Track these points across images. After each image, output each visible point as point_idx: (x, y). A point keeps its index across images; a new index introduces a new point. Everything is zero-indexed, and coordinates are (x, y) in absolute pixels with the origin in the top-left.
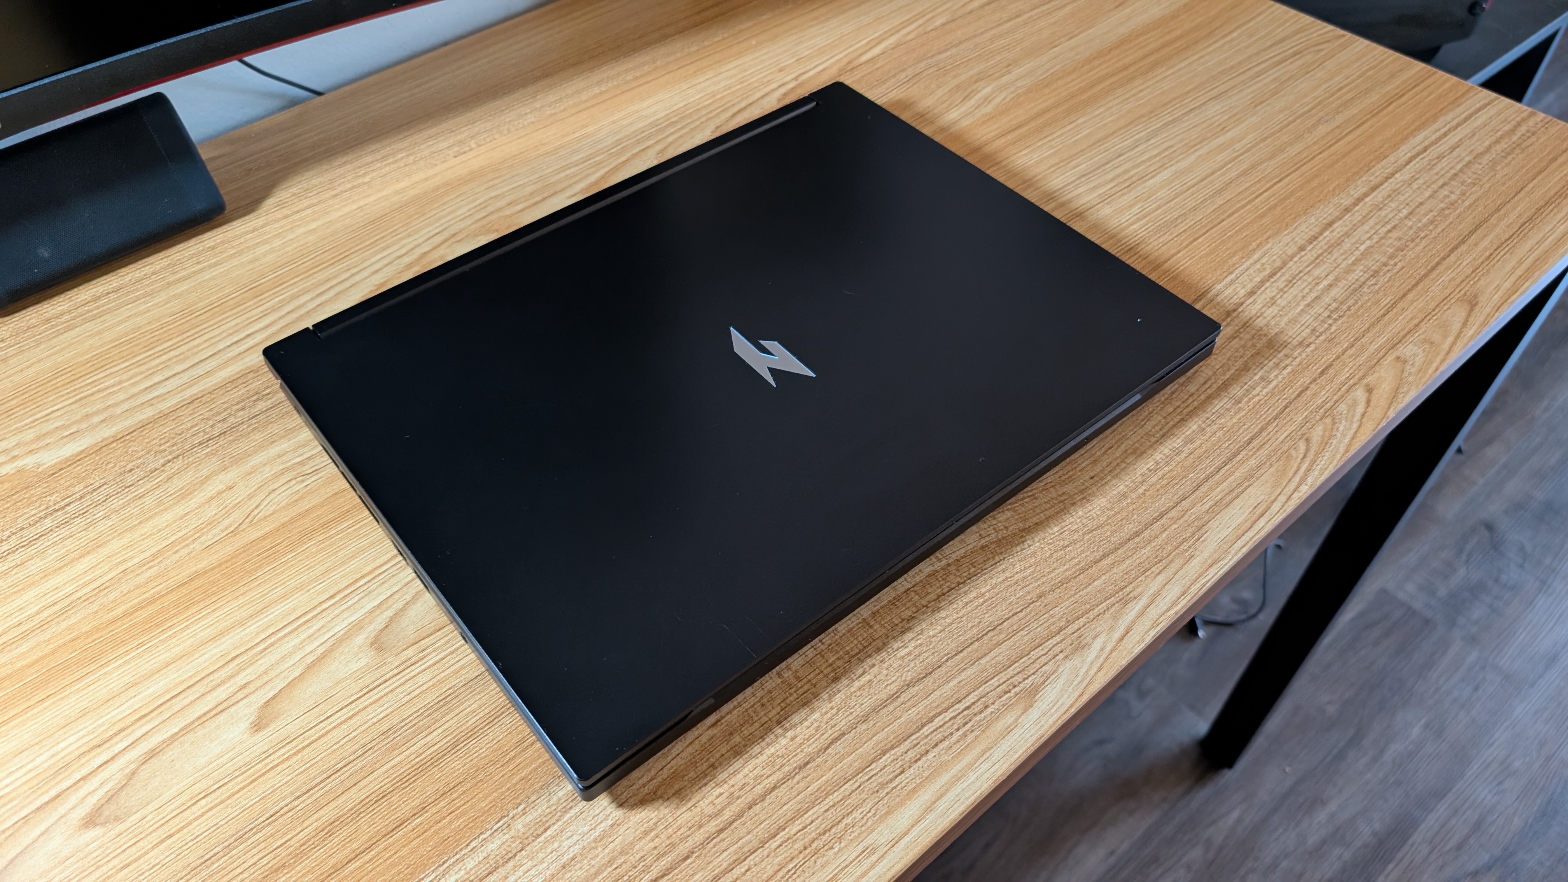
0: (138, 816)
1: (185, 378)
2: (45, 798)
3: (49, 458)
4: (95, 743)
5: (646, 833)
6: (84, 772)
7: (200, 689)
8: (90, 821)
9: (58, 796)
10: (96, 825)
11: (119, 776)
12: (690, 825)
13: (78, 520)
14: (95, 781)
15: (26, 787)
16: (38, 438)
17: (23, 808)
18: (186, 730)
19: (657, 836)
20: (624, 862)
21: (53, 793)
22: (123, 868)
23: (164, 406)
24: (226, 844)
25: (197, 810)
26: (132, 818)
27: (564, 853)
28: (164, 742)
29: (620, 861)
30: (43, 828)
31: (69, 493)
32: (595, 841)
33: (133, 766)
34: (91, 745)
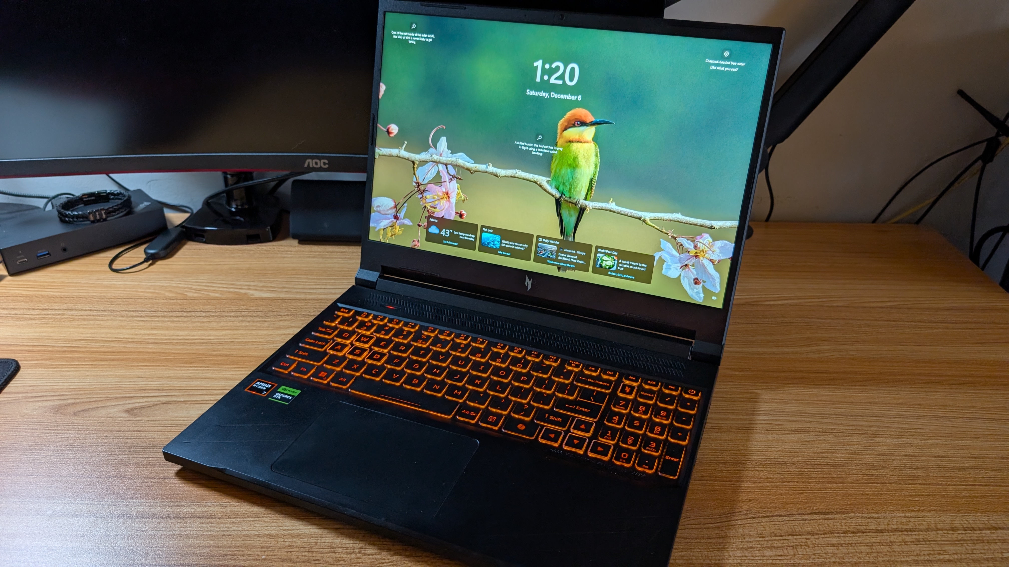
0: (141, 418)
1: (326, 291)
2: (128, 395)
3: (257, 294)
4: (159, 388)
5: (263, 547)
6: (147, 395)
7: (204, 392)
8: (128, 411)
9: (132, 397)
10: (129, 413)
11: (152, 403)
12: (280, 557)
13: (241, 318)
14: (145, 400)
15: (128, 389)
16: (263, 287)
17: (120, 394)
18: (185, 402)
19: (264, 552)
20: (242, 551)
21: (131, 395)
22: (118, 431)
23: (308, 297)
24: (148, 445)
25: (156, 429)
26: (139, 418)
27: (229, 531)
28: (175, 401)
29: (242, 549)
30: (117, 403)
31: (249, 308)
32: (244, 535)
33: (159, 403)
34: (157, 388)
